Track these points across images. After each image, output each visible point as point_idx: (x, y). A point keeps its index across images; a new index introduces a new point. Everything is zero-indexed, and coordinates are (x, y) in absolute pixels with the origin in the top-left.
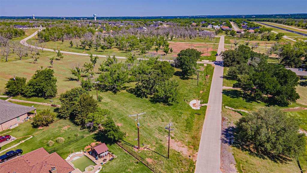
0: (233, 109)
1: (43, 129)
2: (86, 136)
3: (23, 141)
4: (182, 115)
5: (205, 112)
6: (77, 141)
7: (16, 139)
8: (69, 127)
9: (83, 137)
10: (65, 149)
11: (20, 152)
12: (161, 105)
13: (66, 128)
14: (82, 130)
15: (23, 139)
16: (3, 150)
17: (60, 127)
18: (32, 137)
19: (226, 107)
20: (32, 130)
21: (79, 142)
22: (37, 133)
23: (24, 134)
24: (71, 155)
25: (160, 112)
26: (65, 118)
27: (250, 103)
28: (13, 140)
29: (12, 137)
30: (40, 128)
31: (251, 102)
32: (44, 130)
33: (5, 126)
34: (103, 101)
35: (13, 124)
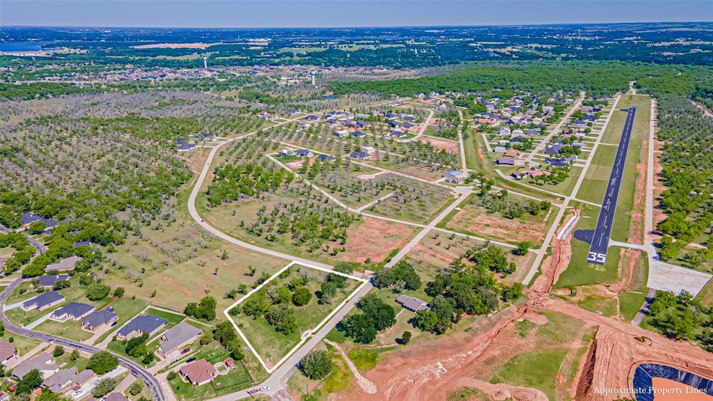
2: (226, 353)
3: (196, 353)
4: (289, 344)
6: (221, 356)
8: (219, 346)
9: (224, 354)
10: (215, 360)
11: (195, 358)
12: (280, 333)
13: (217, 347)
14: (225, 349)
15: (196, 351)
17: (214, 346)
18: (200, 351)
19: (325, 340)
20: (200, 346)
22: (203, 348)
23: (196, 348)
25: (276, 341)
28: (192, 351)
29: (191, 349)
30: (204, 345)
32: (206, 347)
33: (188, 342)
34: (244, 326)
35: (191, 341)
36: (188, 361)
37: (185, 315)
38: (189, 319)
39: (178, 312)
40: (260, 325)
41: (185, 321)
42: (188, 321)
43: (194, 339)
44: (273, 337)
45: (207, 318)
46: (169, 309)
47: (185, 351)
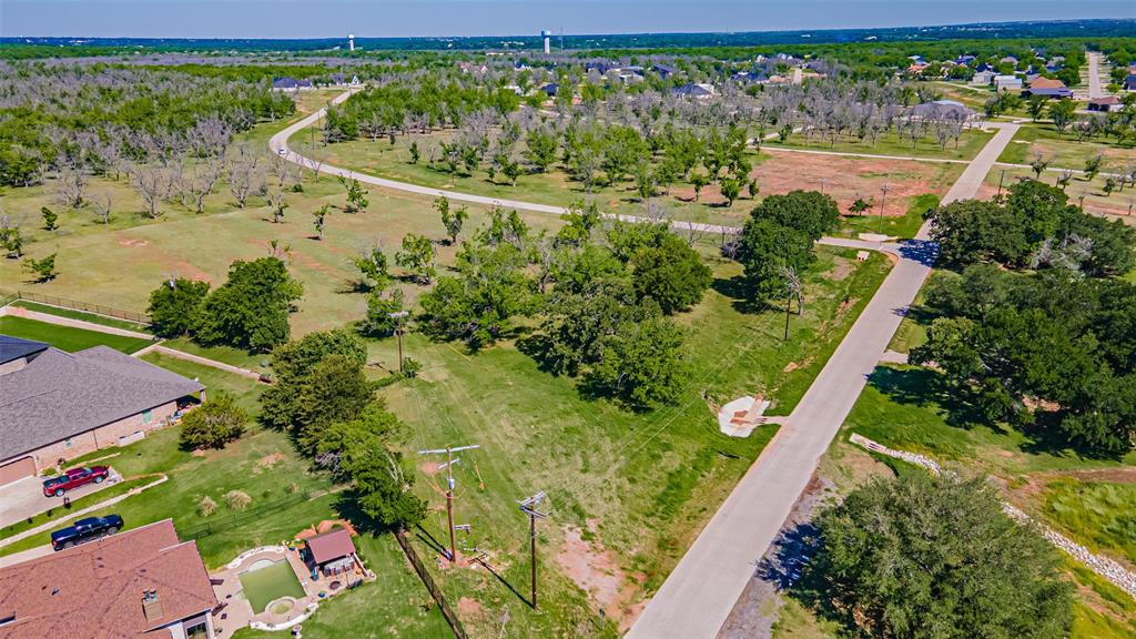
0: (882, 449)
1: (204, 458)
2: (316, 494)
3: (138, 490)
4: (669, 453)
5: (759, 451)
6: (284, 507)
7: (123, 480)
8: (281, 457)
9: (305, 497)
11: (115, 522)
12: (610, 407)
13: (268, 462)
14: (313, 474)
15: (142, 482)
16: (76, 511)
17: (256, 456)
18: (166, 478)
19: (854, 438)
20: (174, 457)
21: (288, 512)
22: (186, 467)
23: (149, 467)
24: (248, 554)
25: (593, 434)
26: (280, 428)
27: (962, 430)
28: (111, 484)
29: (114, 474)
30: (199, 453)
31: (967, 428)
32: (205, 461)
33: (106, 437)
34: (421, 375)
35: (130, 432)
36: (61, 539)
37: (150, 337)
38: (165, 350)
39: (125, 326)
40: (501, 373)
41: (144, 357)
42: (156, 356)
43: (155, 420)
44: (576, 421)
45: (244, 344)
46: (85, 317)
47: (75, 479)
